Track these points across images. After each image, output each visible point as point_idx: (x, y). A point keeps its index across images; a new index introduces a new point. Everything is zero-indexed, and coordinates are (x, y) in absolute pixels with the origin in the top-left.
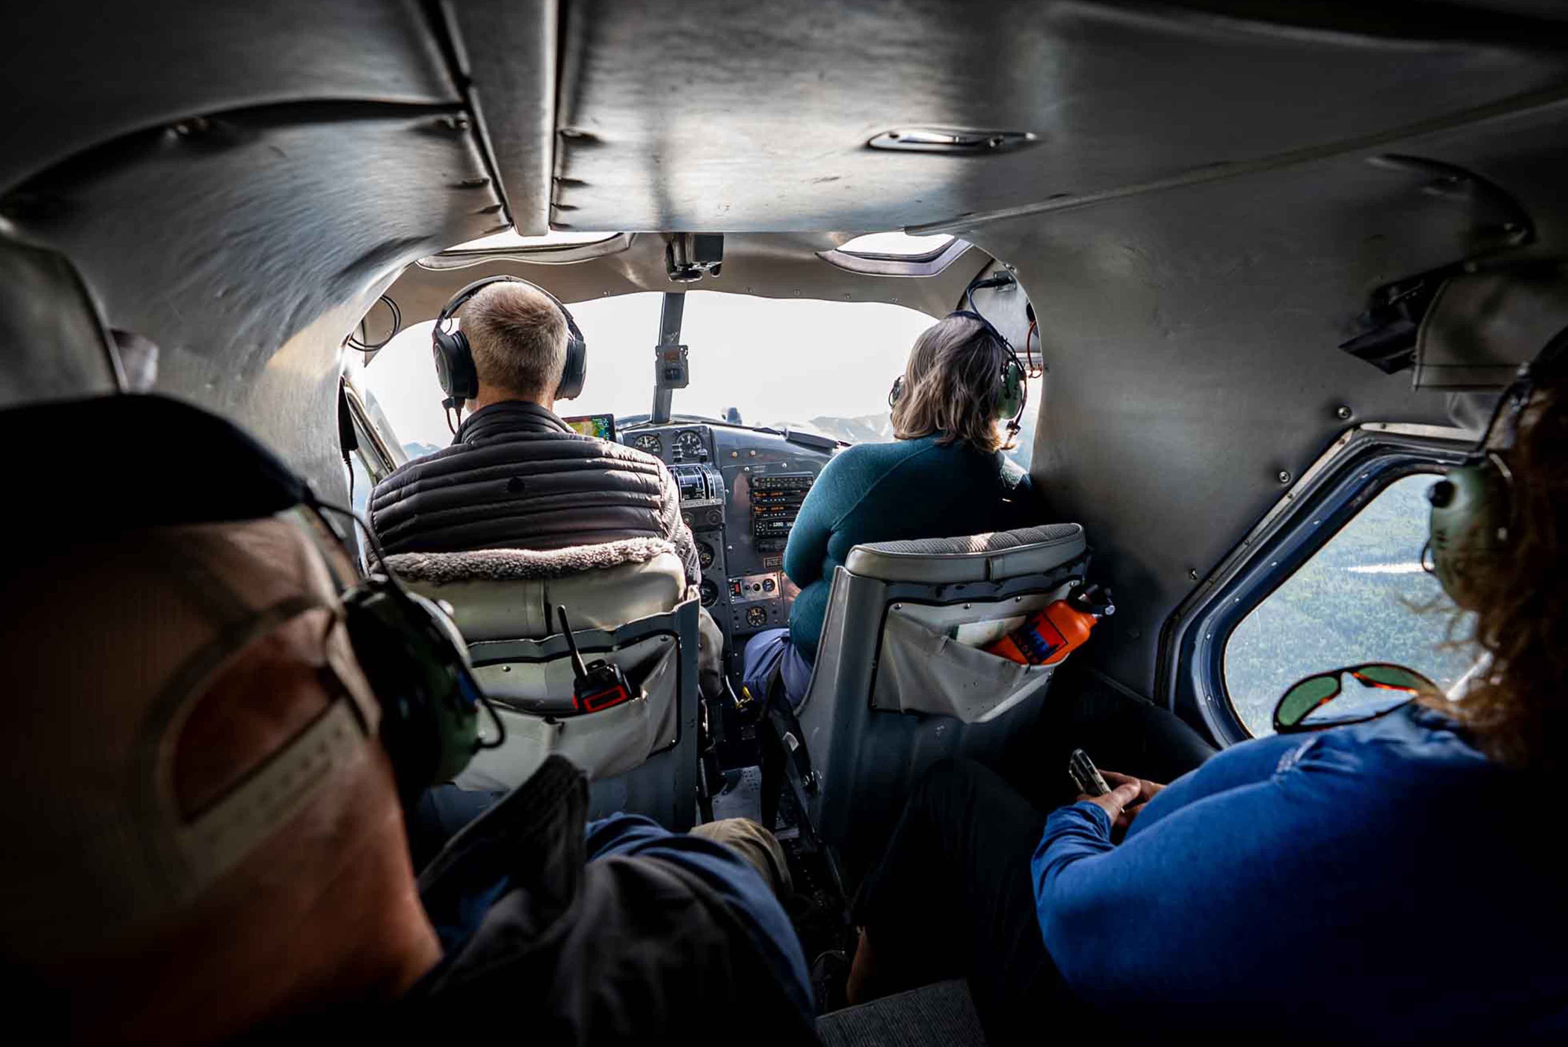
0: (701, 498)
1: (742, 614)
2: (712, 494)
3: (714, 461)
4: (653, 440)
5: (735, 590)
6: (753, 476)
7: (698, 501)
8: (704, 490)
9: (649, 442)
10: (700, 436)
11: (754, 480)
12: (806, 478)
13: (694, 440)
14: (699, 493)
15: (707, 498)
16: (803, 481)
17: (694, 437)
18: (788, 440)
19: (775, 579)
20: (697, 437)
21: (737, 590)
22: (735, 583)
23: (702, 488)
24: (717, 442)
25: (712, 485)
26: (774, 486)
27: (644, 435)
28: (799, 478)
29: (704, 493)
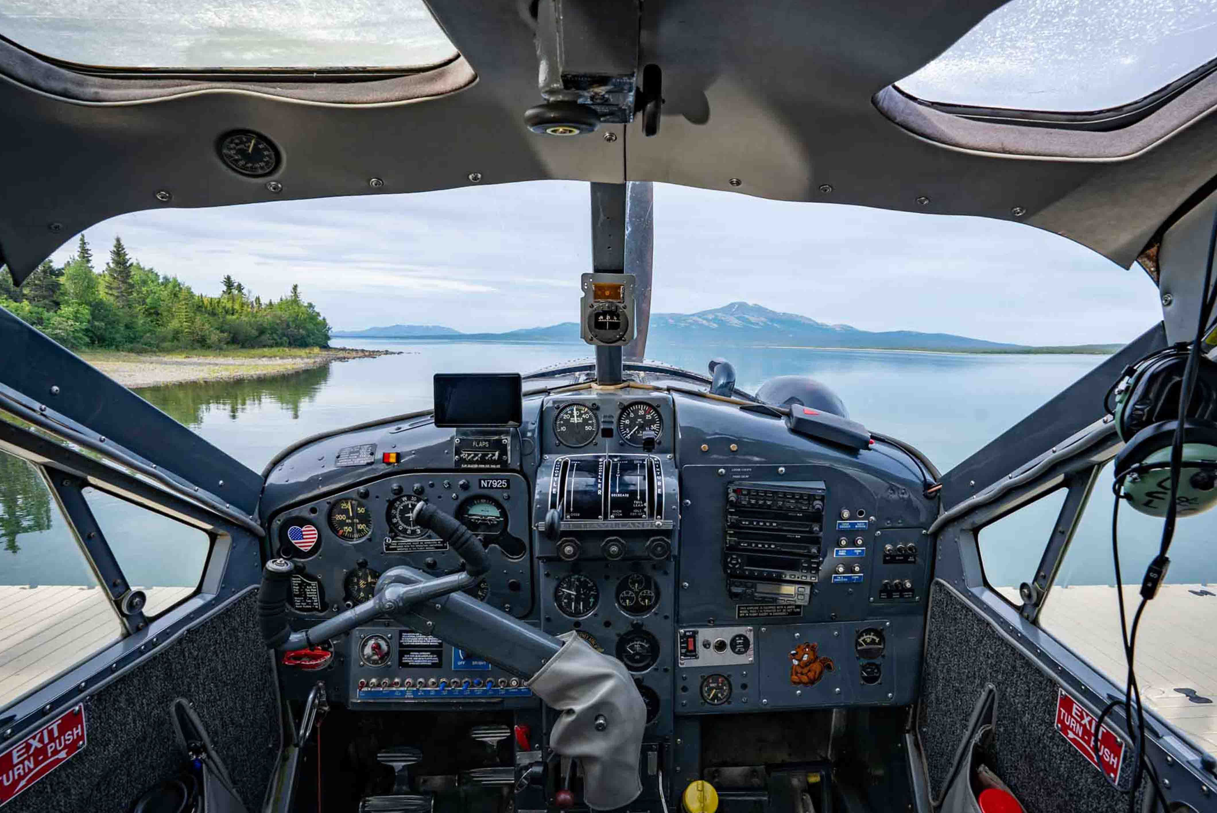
0: (641, 517)
1: (694, 684)
2: (659, 513)
3: (674, 453)
4: (586, 413)
5: (687, 648)
6: (731, 482)
7: (636, 521)
8: (646, 504)
9: (580, 416)
10: (657, 412)
11: (730, 491)
12: (814, 495)
13: (649, 417)
14: (638, 508)
15: (651, 515)
16: (808, 500)
17: (649, 413)
18: (794, 431)
19: (751, 636)
20: (653, 413)
21: (691, 648)
22: (689, 637)
23: (644, 501)
24: (682, 422)
25: (660, 496)
26: (761, 502)
27: (574, 404)
28: (801, 496)
29: (646, 510)
